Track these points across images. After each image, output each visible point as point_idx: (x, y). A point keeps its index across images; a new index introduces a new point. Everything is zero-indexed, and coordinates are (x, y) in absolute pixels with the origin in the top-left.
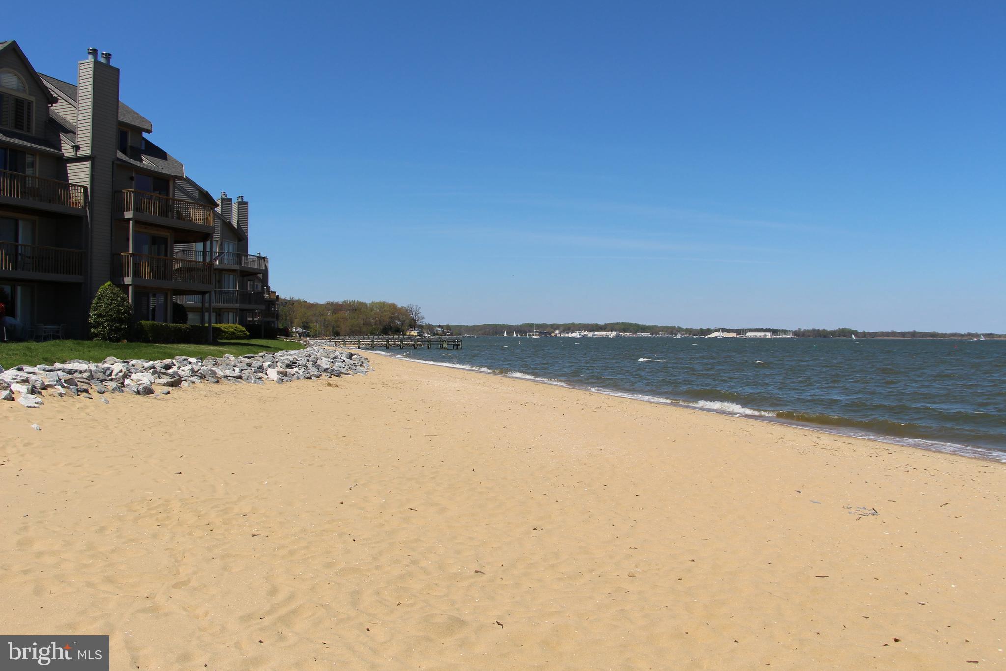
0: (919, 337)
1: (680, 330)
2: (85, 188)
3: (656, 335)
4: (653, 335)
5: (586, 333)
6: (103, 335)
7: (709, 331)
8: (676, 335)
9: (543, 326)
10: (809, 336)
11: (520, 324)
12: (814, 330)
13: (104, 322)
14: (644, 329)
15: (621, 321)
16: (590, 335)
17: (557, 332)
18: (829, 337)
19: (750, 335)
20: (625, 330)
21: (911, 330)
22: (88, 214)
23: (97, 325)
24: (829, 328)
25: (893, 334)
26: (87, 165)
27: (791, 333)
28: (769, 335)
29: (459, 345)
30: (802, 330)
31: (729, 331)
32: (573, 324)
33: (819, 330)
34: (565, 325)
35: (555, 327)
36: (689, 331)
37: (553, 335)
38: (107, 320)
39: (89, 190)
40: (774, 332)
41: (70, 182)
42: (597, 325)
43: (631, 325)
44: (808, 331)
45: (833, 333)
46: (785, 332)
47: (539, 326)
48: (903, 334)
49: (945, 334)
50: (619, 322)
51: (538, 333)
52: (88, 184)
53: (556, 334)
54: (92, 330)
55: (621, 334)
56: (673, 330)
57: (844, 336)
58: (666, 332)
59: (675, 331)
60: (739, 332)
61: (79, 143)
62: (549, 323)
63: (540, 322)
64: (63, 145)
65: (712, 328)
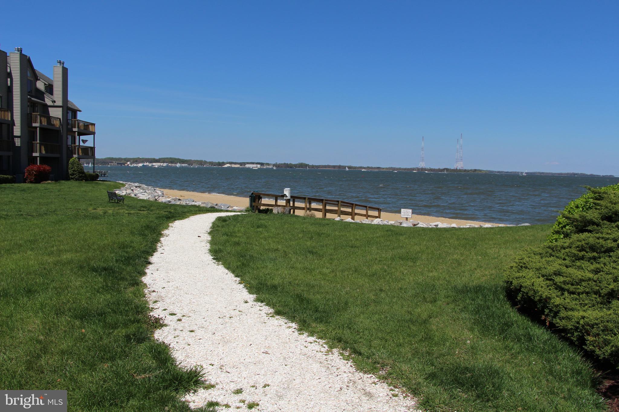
0: (342, 168)
1: (205, 162)
2: (60, 119)
3: (191, 165)
4: (189, 165)
5: (147, 164)
6: (76, 178)
7: (224, 164)
8: (203, 166)
9: (120, 159)
10: (282, 167)
11: (104, 157)
12: (285, 164)
13: (76, 173)
14: (182, 161)
15: (169, 157)
16: (150, 165)
17: (129, 163)
18: (293, 168)
19: (247, 166)
20: (172, 162)
21: (338, 165)
22: (61, 129)
23: (73, 174)
24: (294, 163)
25: (329, 166)
26: (61, 109)
27: (272, 165)
28: (259, 166)
29: (106, 174)
30: (278, 163)
31: (235, 163)
32: (139, 158)
33: (287, 164)
34: (134, 159)
35: (127, 160)
36: (211, 163)
37: (126, 165)
38: (78, 173)
39: (61, 120)
40: (262, 164)
41: (50, 115)
42: (154, 159)
43: (175, 159)
44: (281, 164)
45: (296, 166)
46: (268, 164)
47: (116, 159)
48: (334, 167)
49: (356, 167)
50: (168, 157)
51: (116, 164)
52: (61, 117)
53: (128, 164)
54: (71, 176)
55: (170, 164)
56: (201, 163)
57: (302, 167)
58: (197, 163)
59: (203, 163)
60: (241, 164)
61: (55, 100)
62: (123, 157)
63: (117, 157)
64: (45, 99)
65: (225, 161)
